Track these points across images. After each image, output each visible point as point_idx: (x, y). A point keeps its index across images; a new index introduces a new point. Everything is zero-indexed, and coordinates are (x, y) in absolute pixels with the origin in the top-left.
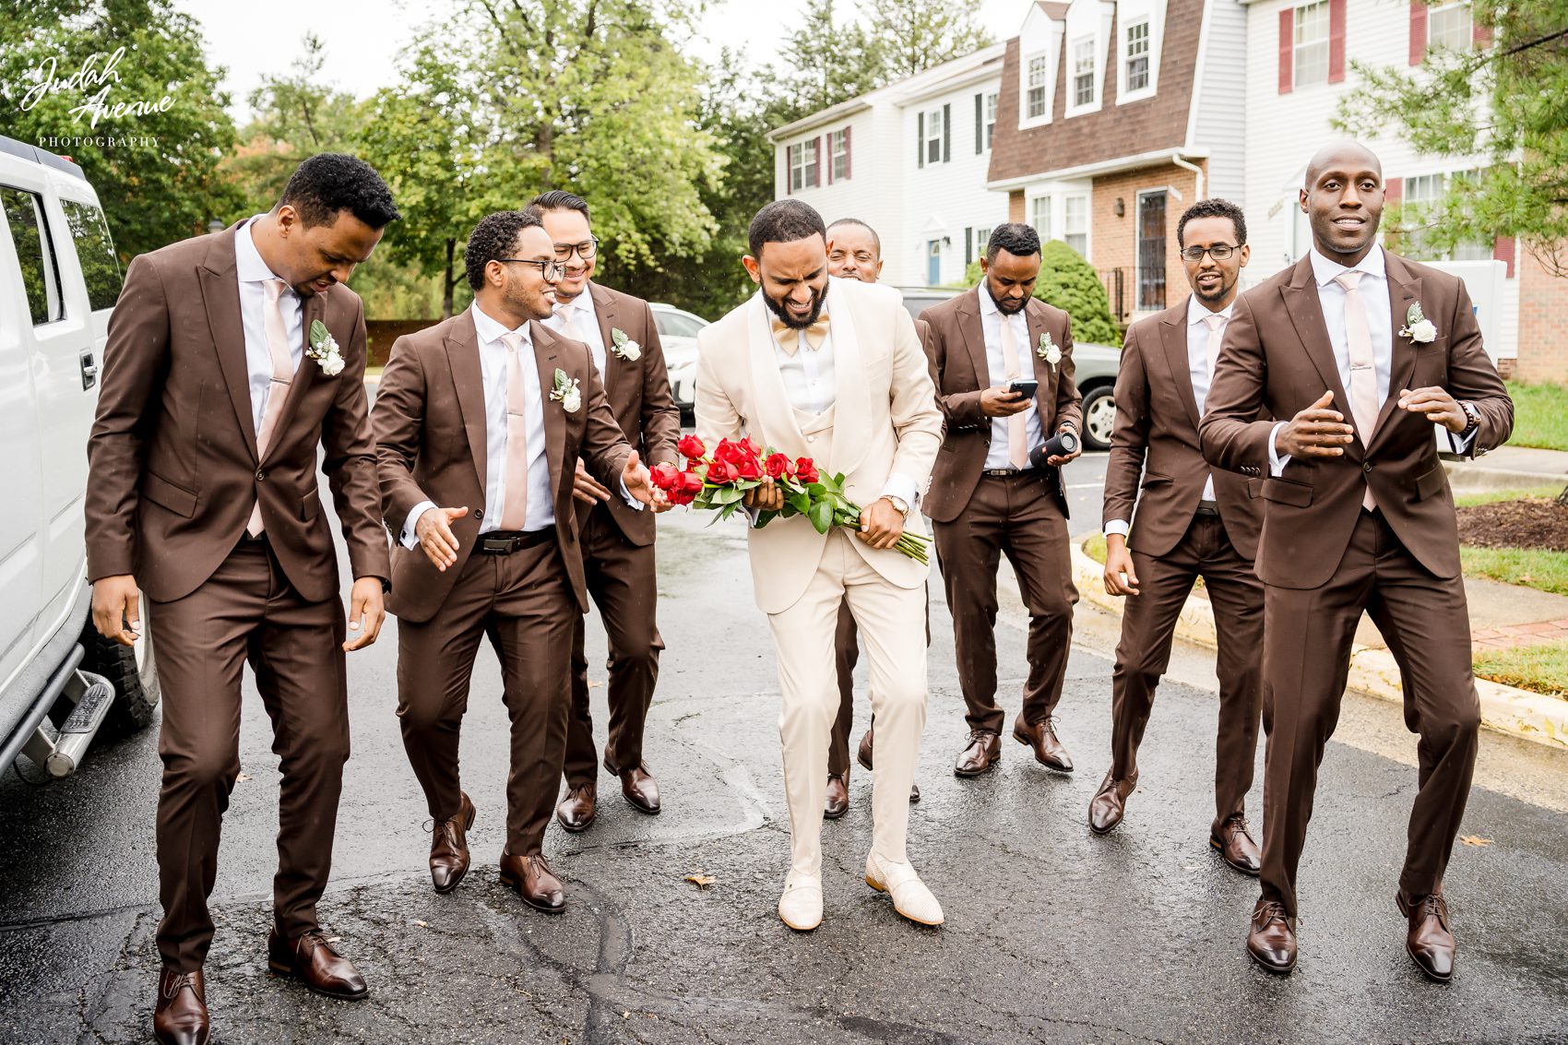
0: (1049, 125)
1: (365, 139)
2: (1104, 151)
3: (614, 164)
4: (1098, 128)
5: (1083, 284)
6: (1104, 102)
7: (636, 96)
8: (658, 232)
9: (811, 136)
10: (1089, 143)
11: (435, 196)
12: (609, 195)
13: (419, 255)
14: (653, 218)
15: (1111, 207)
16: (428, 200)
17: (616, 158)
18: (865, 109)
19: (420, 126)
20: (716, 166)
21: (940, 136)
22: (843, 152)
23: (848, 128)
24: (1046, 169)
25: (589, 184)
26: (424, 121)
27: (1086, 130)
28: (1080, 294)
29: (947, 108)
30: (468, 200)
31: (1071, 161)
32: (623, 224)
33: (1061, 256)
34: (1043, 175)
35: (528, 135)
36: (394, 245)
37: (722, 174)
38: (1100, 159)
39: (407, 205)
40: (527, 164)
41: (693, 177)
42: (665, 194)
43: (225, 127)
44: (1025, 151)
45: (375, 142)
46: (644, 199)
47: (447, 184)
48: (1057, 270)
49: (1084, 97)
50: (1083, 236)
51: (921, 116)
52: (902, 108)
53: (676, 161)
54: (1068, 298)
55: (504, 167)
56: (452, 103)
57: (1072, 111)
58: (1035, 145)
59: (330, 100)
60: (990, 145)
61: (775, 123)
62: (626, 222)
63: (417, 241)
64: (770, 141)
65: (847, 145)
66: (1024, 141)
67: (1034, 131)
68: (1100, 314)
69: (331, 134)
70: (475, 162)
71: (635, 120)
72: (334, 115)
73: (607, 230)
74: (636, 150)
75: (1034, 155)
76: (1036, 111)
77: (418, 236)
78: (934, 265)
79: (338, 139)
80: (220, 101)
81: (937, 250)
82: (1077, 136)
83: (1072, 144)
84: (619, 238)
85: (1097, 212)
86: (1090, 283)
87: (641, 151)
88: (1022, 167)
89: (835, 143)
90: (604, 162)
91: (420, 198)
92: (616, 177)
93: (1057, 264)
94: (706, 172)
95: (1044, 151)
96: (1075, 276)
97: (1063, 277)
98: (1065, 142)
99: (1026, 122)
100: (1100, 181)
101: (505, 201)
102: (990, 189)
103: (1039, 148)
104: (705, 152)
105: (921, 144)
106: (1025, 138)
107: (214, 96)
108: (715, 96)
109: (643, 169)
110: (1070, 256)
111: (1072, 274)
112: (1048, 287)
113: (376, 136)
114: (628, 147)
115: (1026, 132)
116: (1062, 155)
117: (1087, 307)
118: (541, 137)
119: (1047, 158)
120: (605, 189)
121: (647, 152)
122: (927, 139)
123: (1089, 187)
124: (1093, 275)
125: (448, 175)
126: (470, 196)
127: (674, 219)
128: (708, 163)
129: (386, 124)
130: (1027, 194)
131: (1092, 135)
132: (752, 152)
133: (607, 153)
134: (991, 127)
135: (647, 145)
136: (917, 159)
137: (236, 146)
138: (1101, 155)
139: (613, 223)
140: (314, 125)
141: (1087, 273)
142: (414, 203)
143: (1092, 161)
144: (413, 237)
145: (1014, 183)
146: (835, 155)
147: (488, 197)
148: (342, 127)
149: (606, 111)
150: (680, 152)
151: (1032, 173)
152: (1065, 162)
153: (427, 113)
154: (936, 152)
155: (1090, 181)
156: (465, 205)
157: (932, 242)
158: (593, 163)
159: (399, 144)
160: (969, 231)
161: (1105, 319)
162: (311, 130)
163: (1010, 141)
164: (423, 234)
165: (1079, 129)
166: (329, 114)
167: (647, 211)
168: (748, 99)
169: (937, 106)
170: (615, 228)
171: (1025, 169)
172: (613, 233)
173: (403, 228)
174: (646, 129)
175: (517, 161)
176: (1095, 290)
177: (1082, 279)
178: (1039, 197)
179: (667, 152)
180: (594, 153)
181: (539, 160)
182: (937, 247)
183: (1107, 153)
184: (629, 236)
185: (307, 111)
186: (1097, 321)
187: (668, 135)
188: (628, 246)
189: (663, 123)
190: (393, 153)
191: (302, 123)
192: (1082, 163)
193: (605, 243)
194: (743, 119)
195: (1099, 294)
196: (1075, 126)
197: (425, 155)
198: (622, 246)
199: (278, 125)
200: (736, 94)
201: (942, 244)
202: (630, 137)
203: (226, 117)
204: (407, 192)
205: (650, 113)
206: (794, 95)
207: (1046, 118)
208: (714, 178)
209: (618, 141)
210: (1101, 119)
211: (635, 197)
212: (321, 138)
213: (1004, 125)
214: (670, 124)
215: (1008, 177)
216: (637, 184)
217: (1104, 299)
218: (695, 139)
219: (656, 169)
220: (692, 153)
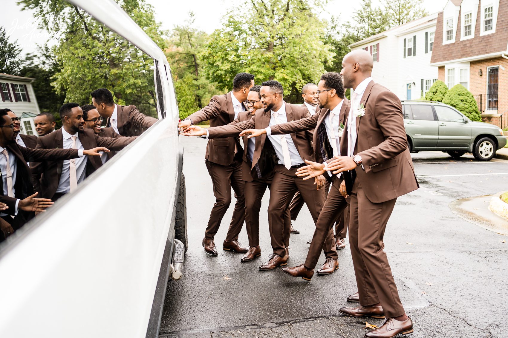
0: (455, 43)
1: (210, 47)
2: (475, 52)
3: (296, 56)
4: (473, 44)
5: (469, 100)
6: (475, 35)
7: (304, 32)
8: (309, 79)
9: (365, 46)
10: (469, 50)
11: (234, 67)
12: (292, 67)
13: (227, 86)
14: (308, 75)
15: (477, 73)
16: (231, 68)
17: (296, 54)
18: (384, 37)
19: (229, 42)
20: (331, 57)
21: (412, 46)
22: (376, 52)
23: (378, 44)
24: (453, 59)
25: (286, 63)
26: (230, 41)
27: (468, 45)
28: (467, 103)
29: (415, 37)
30: (245, 68)
31: (462, 56)
32: (298, 77)
33: (461, 90)
34: (452, 61)
35: (265, 46)
36: (218, 83)
37: (333, 59)
38: (474, 55)
39: (224, 69)
40: (265, 56)
41: (323, 61)
42: (313, 66)
43: (162, 42)
44: (445, 52)
45: (213, 48)
46: (305, 68)
47: (237, 62)
48: (459, 95)
49: (467, 33)
50: (466, 83)
51: (405, 40)
52: (398, 37)
53: (317, 55)
54: (463, 105)
55: (258, 57)
56: (239, 35)
57: (463, 38)
58: (449, 50)
59: (196, 33)
60: (431, 50)
61: (351, 42)
62: (299, 76)
63: (226, 82)
64: (349, 48)
65: (378, 50)
66: (444, 49)
67: (449, 45)
68: (475, 111)
69: (197, 45)
70: (247, 55)
71: (303, 41)
72: (198, 38)
73: (292, 78)
74: (303, 51)
75: (448, 54)
76: (449, 38)
77: (226, 80)
78: (409, 92)
79: (199, 47)
80: (160, 33)
81: (410, 87)
82: (465, 47)
83: (463, 50)
84: (297, 82)
85: (472, 74)
86: (471, 100)
87: (305, 52)
88: (444, 58)
89: (373, 49)
90: (292, 55)
91: (229, 67)
92: (296, 60)
93: (459, 93)
94: (328, 59)
95: (452, 52)
96: (466, 97)
97: (461, 98)
98: (460, 49)
99: (445, 42)
100: (473, 63)
101: (258, 69)
102: (431, 66)
103: (450, 51)
104: (327, 51)
105: (405, 50)
106: (445, 48)
107: (158, 32)
108: (329, 33)
109: (305, 58)
110: (464, 90)
111: (465, 96)
112: (456, 101)
113: (213, 46)
114: (301, 50)
115: (445, 46)
116: (459, 54)
117: (470, 108)
118: (269, 47)
119: (453, 55)
120: (292, 65)
121: (307, 52)
122: (407, 48)
123: (469, 65)
124: (472, 97)
125: (238, 59)
126: (245, 66)
127: (316, 75)
128: (328, 56)
129: (217, 42)
130: (445, 68)
131: (471, 47)
132: (342, 52)
133: (293, 52)
134: (431, 44)
135: (308, 50)
136: (403, 55)
137: (165, 49)
138: (474, 54)
139: (294, 77)
140: (191, 42)
141: (470, 96)
142: (226, 69)
143: (471, 56)
144: (225, 80)
145: (441, 64)
146: (373, 53)
147: (252, 67)
148: (201, 42)
149: (293, 38)
150: (319, 52)
151: (448, 60)
152: (460, 56)
153: (231, 38)
154: (410, 52)
155: (469, 63)
156: (244, 69)
157: (408, 84)
158: (288, 56)
159: (221, 48)
160: (422, 80)
161: (477, 113)
162: (190, 43)
163: (439, 49)
164: (228, 80)
165: (466, 45)
166: (196, 38)
167: (306, 73)
168: (340, 34)
169: (411, 36)
170: (295, 78)
171: (445, 59)
172: (294, 80)
173: (222, 77)
174: (307, 44)
175: (262, 55)
176: (473, 102)
177: (469, 98)
178: (450, 69)
179: (314, 52)
180: (289, 52)
181: (269, 54)
182: (410, 86)
183: (476, 53)
184: (300, 81)
185: (189, 37)
186: (474, 113)
187: (315, 46)
188: (300, 85)
189: (313, 42)
190: (219, 51)
191: (187, 41)
192: (467, 57)
193: (292, 83)
194: (339, 41)
195: (474, 104)
196: (464, 43)
197: (230, 53)
198: (298, 85)
199: (179, 41)
200: (336, 32)
201: (412, 85)
202: (301, 47)
203: (162, 39)
204: (224, 65)
205: (308, 38)
206: (357, 32)
207: (453, 41)
208: (331, 61)
209: (297, 48)
210: (474, 41)
211: (303, 67)
212: (193, 46)
213: (437, 43)
214: (315, 42)
215: (438, 61)
216: (303, 63)
217: (476, 106)
218: (324, 47)
219: (310, 58)
220: (323, 52)
